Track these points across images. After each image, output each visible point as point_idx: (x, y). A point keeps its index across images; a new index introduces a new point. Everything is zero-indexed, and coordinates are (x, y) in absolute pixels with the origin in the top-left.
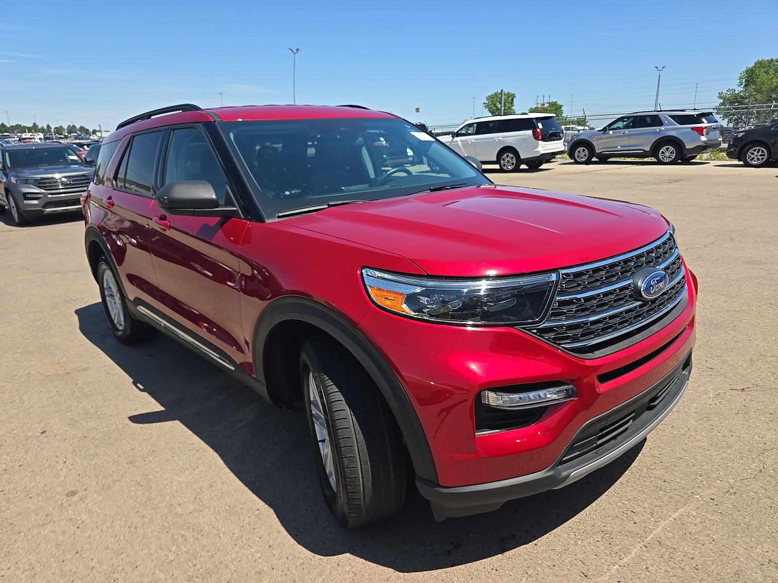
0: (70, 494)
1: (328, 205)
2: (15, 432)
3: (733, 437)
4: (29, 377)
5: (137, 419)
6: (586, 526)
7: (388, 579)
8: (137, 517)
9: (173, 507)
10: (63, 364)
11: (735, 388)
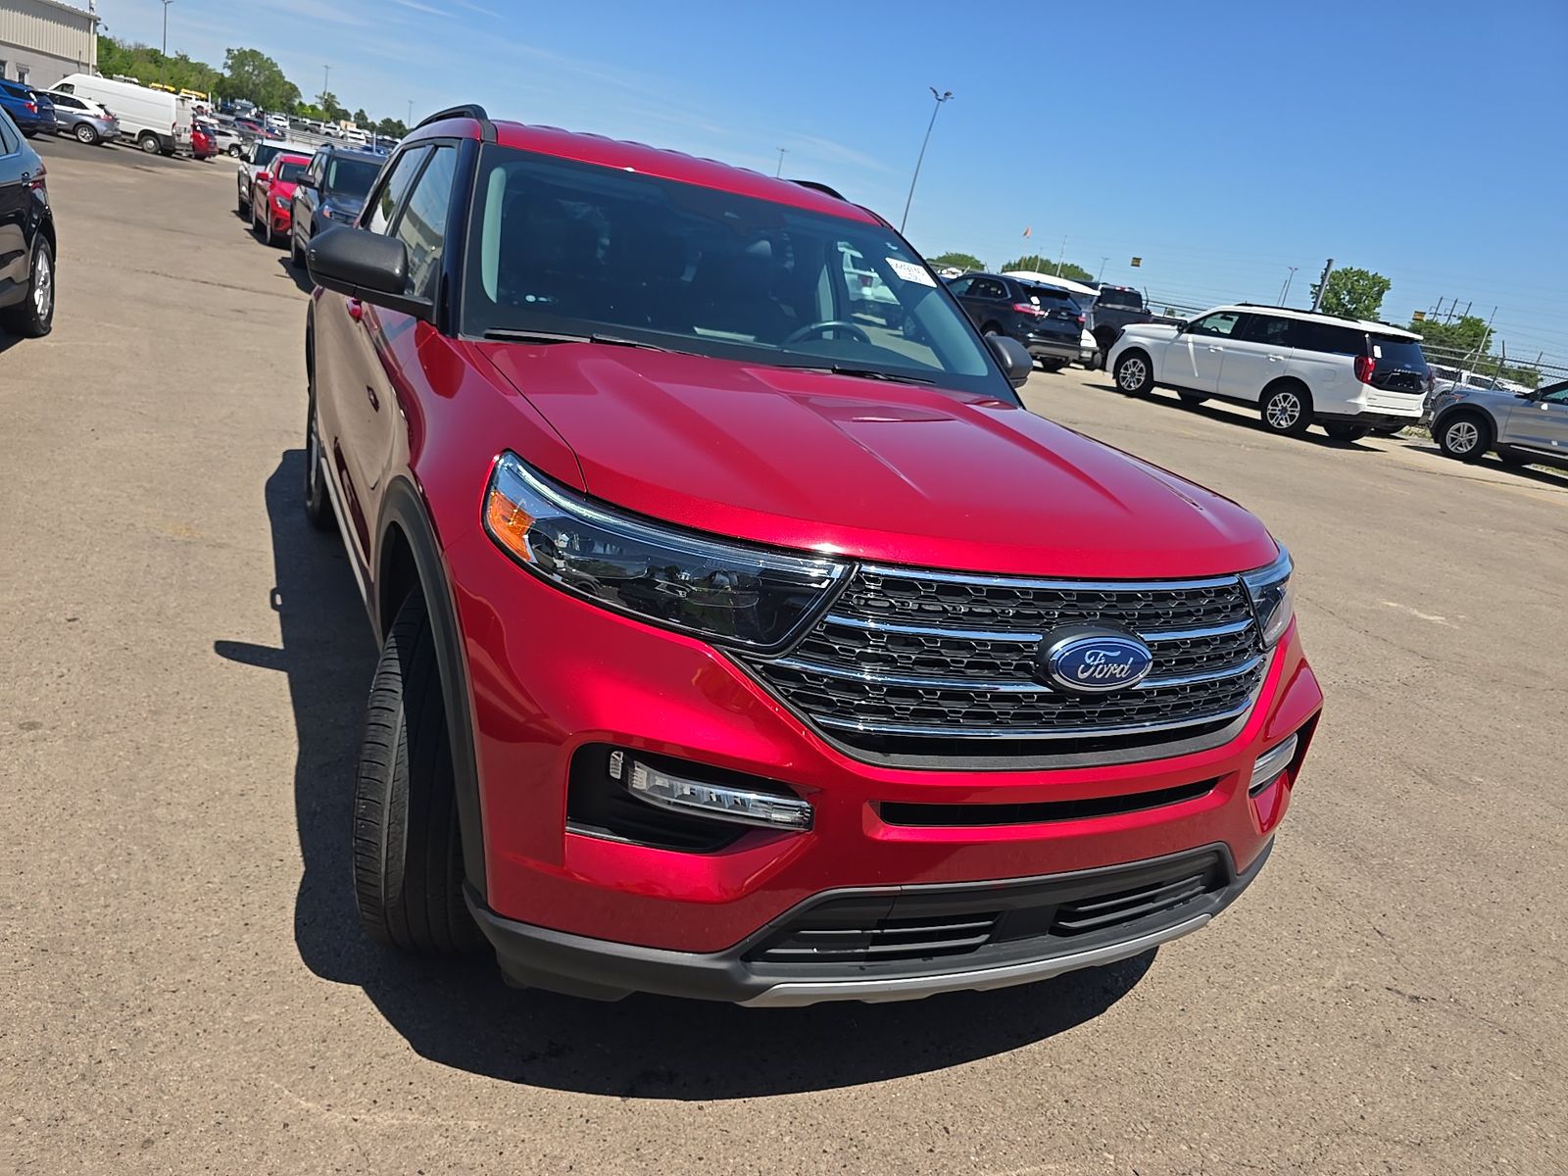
0: (25, 726)
1: (593, 339)
2: (33, 604)
3: (1300, 1079)
4: (128, 529)
5: (229, 650)
6: (828, 1115)
7: (387, 1054)
8: (90, 798)
9: (155, 804)
10: (193, 527)
11: (1399, 989)
